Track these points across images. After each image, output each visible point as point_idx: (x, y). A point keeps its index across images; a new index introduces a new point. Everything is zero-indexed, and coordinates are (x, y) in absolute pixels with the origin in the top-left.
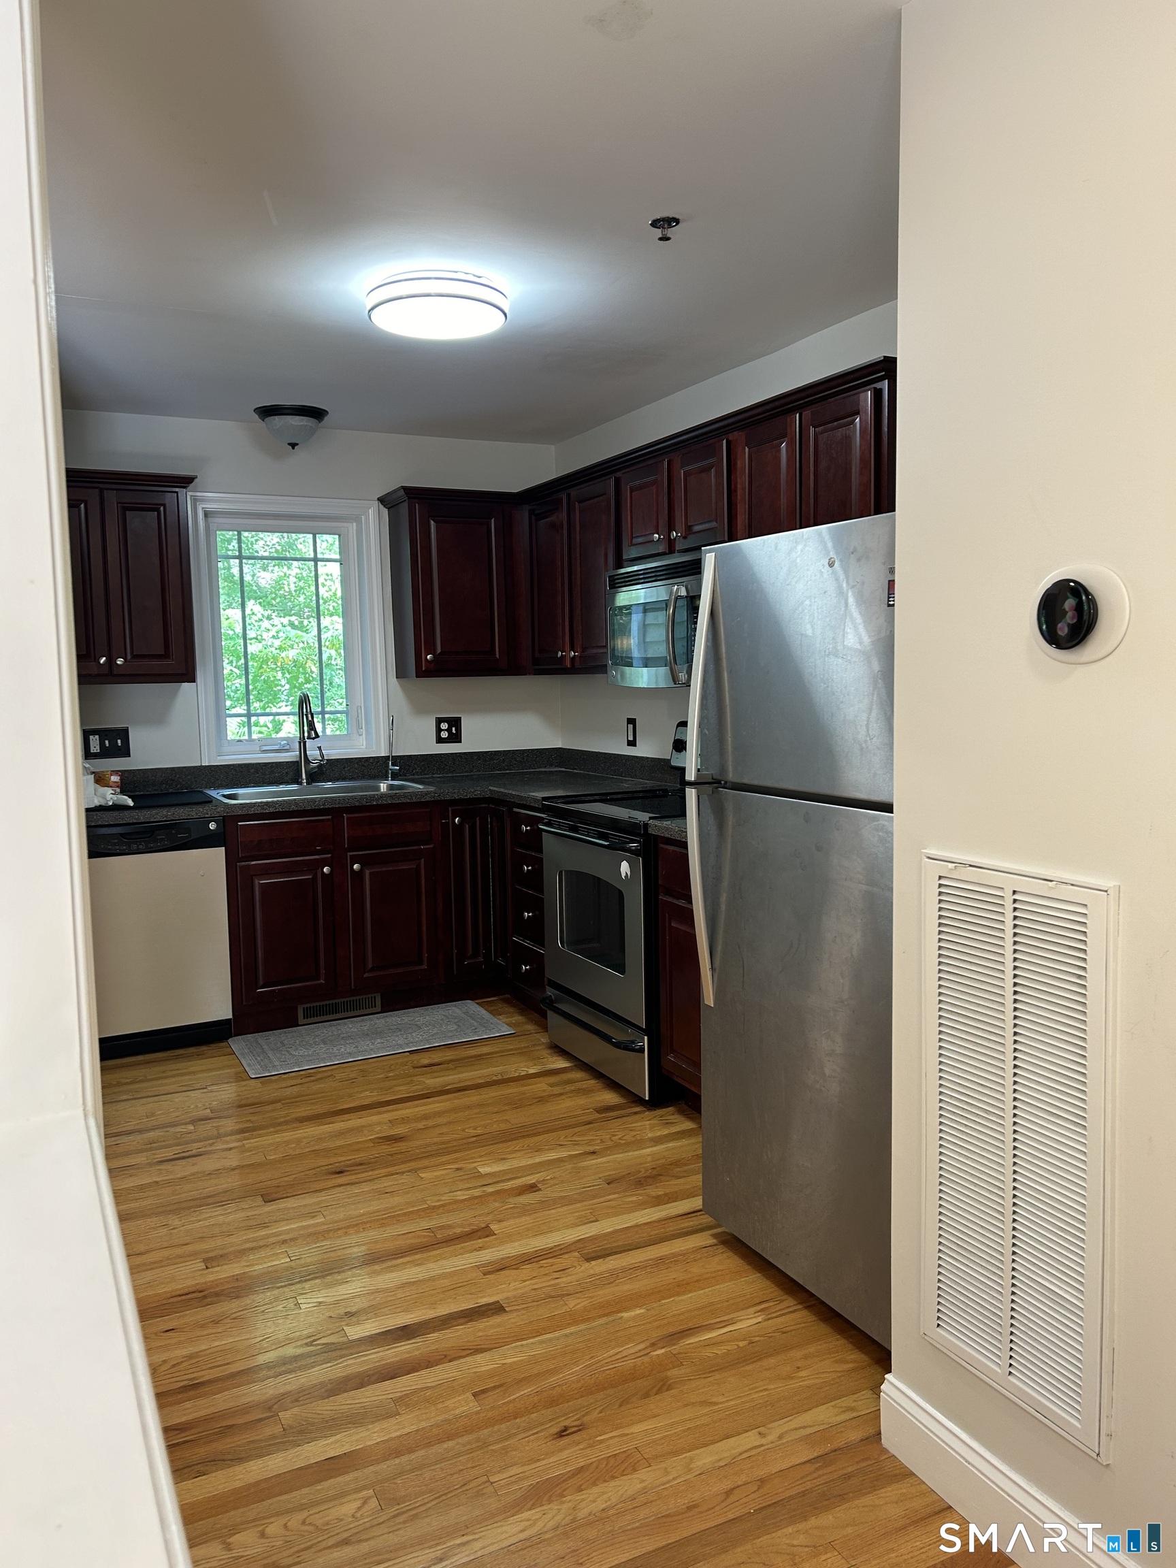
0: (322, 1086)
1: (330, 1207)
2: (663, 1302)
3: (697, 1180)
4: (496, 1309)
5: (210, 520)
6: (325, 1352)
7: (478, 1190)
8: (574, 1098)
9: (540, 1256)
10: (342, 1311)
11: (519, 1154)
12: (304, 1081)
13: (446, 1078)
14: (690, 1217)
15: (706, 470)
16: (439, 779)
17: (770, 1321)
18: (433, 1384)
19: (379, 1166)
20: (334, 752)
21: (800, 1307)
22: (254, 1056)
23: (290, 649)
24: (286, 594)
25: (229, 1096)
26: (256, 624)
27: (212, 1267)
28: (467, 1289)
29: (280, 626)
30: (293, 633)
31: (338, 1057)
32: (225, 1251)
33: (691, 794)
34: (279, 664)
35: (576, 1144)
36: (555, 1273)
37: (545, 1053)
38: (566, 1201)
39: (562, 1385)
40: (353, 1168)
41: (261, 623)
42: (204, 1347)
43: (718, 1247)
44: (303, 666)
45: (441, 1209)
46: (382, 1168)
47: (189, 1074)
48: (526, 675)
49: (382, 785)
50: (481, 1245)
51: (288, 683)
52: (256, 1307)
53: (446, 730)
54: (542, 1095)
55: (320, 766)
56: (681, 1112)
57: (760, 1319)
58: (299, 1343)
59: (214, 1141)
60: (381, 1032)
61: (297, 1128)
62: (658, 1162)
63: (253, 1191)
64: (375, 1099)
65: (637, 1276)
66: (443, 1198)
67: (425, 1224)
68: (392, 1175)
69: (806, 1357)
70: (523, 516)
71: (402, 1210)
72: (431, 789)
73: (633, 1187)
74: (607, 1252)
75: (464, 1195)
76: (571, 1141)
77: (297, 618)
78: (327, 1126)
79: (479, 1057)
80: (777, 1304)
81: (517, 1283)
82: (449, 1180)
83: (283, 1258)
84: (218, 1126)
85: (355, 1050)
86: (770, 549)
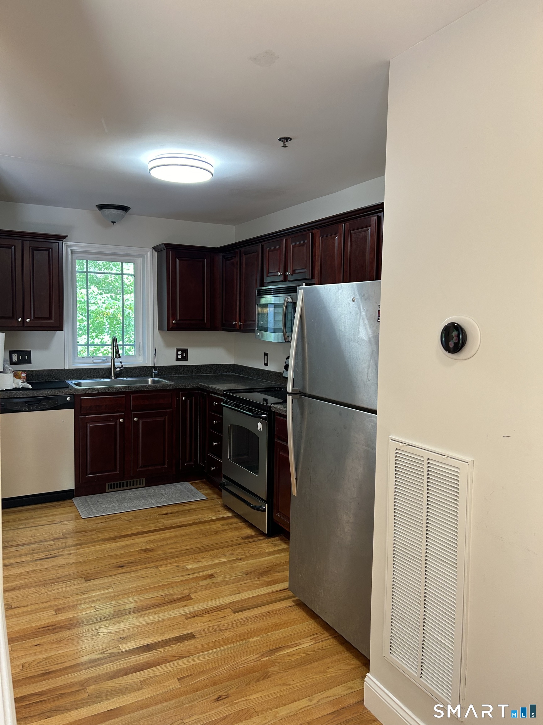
0: (116, 523)
1: (116, 584)
2: (268, 634)
3: (287, 573)
4: (190, 636)
5: (73, 255)
6: (110, 657)
7: (186, 577)
8: (233, 532)
9: (212, 610)
10: (119, 637)
11: (206, 559)
12: (107, 520)
13: (173, 521)
14: (282, 592)
15: (302, 245)
16: (176, 378)
17: (317, 644)
18: (159, 674)
19: (140, 564)
20: (127, 364)
21: (331, 637)
22: (84, 507)
23: (110, 308)
24: (110, 281)
25: (71, 527)
26: (95, 296)
27: (59, 614)
28: (178, 626)
29: (106, 298)
30: (112, 301)
31: (124, 509)
32: (65, 606)
33: (289, 398)
34: (105, 315)
35: (232, 554)
36: (219, 619)
37: (221, 509)
38: (227, 583)
39: (219, 675)
40: (128, 565)
41: (97, 296)
42: (53, 654)
43: (295, 607)
44: (116, 317)
45: (168, 586)
46: (142, 565)
47: (53, 515)
48: (219, 331)
49: (149, 380)
50: (186, 604)
51: (109, 325)
52: (79, 634)
53: (180, 355)
54: (218, 530)
55: (121, 371)
56: (282, 540)
57: (312, 643)
58: (98, 653)
59: (63, 550)
60: (145, 497)
61: (102, 544)
62: (270, 564)
63: (80, 575)
64: (140, 530)
65: (257, 621)
66: (169, 581)
67: (160, 593)
68: (146, 568)
69: (332, 662)
70: (219, 258)
71: (149, 586)
72: (172, 383)
73: (258, 577)
74: (244, 609)
75: (179, 579)
76: (230, 553)
77: (114, 294)
78: (117, 543)
79: (190, 510)
80: (320, 636)
81: (201, 624)
82: (172, 572)
83: (92, 610)
84: (66, 542)
85: (132, 505)
86: (327, 291)
